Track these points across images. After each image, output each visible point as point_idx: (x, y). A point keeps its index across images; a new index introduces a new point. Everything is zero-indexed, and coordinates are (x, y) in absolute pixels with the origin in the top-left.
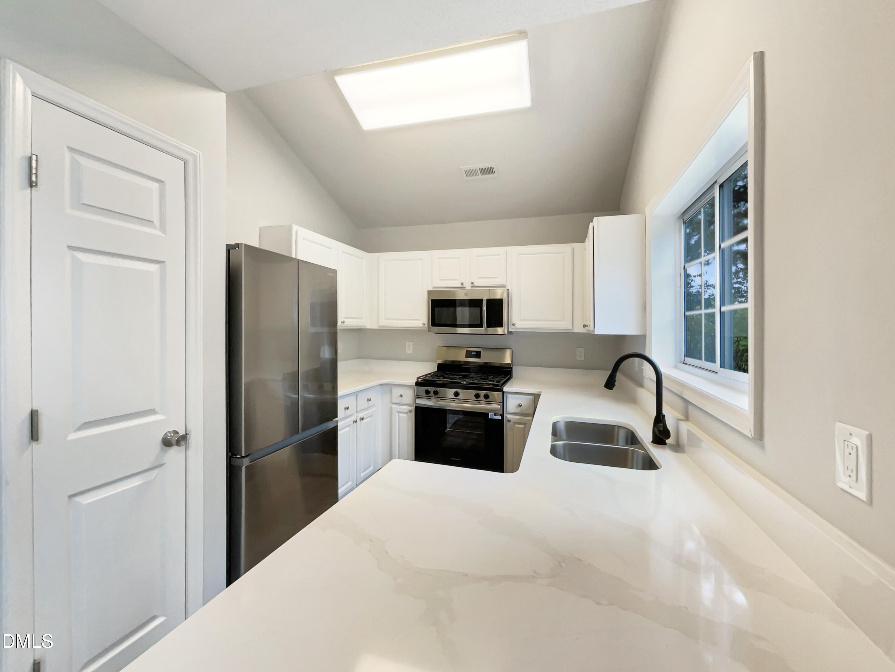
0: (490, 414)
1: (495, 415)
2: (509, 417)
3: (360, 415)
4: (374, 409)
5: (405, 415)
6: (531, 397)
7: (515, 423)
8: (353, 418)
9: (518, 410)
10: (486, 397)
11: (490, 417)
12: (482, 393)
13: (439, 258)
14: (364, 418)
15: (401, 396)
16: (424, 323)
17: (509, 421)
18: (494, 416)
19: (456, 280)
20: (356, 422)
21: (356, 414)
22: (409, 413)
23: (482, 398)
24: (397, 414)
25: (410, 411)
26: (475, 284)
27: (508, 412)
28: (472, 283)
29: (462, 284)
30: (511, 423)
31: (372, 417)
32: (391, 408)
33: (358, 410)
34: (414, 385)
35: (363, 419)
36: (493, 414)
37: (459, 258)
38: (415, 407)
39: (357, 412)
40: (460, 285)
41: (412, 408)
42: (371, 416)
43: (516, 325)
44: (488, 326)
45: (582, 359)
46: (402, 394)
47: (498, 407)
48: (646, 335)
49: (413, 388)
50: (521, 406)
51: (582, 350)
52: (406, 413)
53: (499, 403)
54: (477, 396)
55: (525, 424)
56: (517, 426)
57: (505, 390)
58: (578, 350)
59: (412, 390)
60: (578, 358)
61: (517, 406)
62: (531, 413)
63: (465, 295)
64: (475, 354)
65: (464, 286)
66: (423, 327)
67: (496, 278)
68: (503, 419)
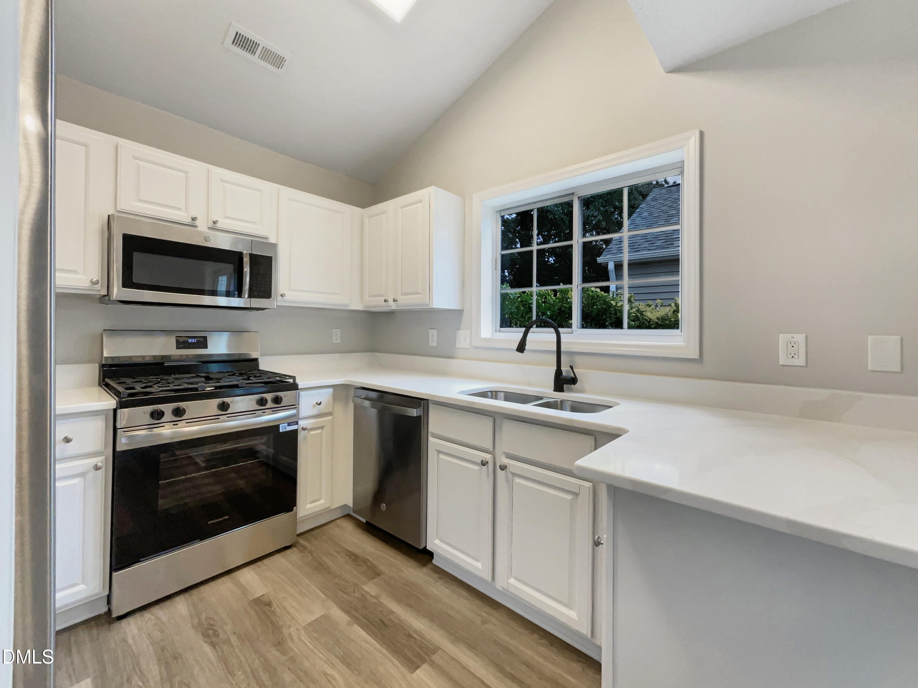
2: (302, 423)
6: (331, 390)
7: (310, 430)
9: (315, 412)
10: (277, 400)
11: (281, 431)
12: (270, 397)
13: (136, 158)
15: (67, 440)
16: (95, 280)
17: (304, 429)
18: (288, 427)
19: (179, 209)
22: (95, 473)
23: (270, 404)
25: (97, 468)
26: (219, 225)
27: (303, 418)
28: (214, 222)
29: (194, 218)
30: (306, 431)
34: (114, 406)
37: (185, 172)
38: (110, 455)
40: (188, 220)
41: (104, 459)
43: (286, 297)
44: (250, 296)
45: (339, 341)
46: (70, 437)
47: (293, 412)
48: (463, 310)
49: (103, 417)
50: (320, 404)
51: (338, 331)
52: (83, 475)
53: (293, 406)
54: (262, 402)
55: (322, 428)
56: (313, 432)
57: (299, 387)
58: (335, 331)
59: (103, 419)
60: (335, 341)
61: (314, 406)
62: (330, 410)
63: (205, 240)
64: (196, 341)
65: (196, 224)
66: (88, 287)
67: (255, 223)
68: (297, 428)
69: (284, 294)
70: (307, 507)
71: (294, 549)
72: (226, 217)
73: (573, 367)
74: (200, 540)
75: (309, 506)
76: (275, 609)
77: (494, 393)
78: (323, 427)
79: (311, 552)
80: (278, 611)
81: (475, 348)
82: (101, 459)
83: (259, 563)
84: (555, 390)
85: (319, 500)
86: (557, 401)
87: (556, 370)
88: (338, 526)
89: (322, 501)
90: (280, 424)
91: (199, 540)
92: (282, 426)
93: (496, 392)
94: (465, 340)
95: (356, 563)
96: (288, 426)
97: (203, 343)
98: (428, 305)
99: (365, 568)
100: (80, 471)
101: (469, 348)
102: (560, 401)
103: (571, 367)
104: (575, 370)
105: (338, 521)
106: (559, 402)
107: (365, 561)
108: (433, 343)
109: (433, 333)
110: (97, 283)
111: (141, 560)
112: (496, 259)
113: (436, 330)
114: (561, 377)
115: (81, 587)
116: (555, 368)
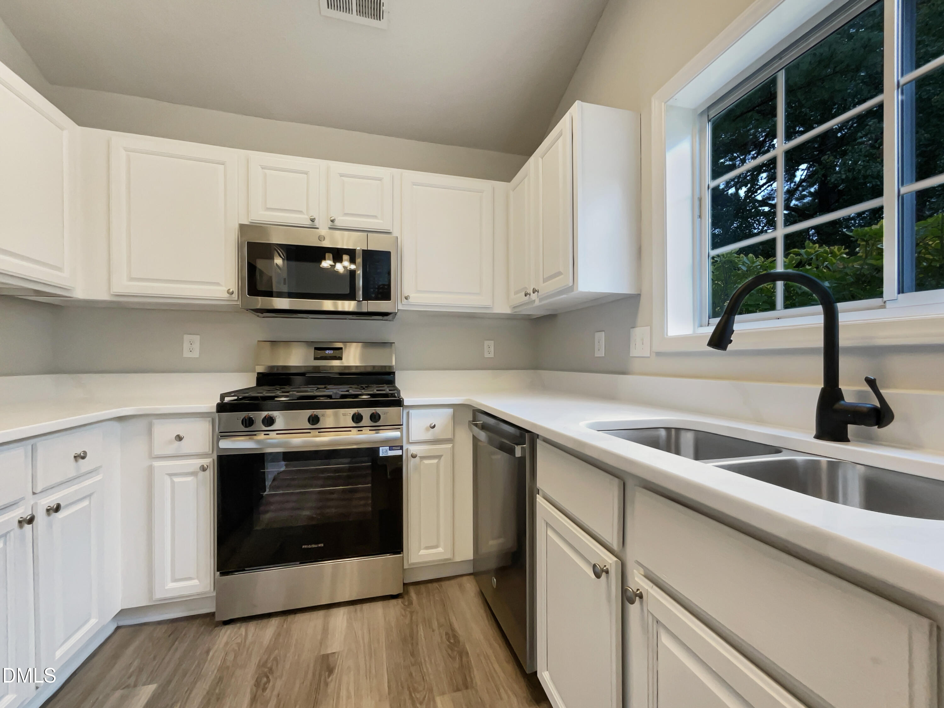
0: (380, 448)
1: (391, 448)
2: (413, 449)
3: (50, 500)
4: (98, 478)
5: (190, 479)
6: (450, 411)
7: (423, 458)
8: (22, 512)
9: (429, 435)
10: (375, 418)
11: (381, 455)
12: (366, 412)
13: (263, 168)
14: (62, 506)
15: (179, 438)
16: (231, 290)
17: (414, 456)
18: (389, 452)
19: (300, 212)
20: (31, 521)
21: (31, 500)
22: (201, 474)
23: (366, 421)
24: (168, 480)
25: (203, 469)
26: (338, 223)
27: (410, 441)
28: (332, 221)
29: (313, 220)
30: (417, 458)
31: (90, 498)
32: (151, 469)
33: (39, 490)
34: (215, 410)
35: (58, 508)
36: (388, 447)
37: (306, 173)
38: (215, 458)
39: (34, 493)
40: (308, 223)
41: (210, 461)
42: (90, 496)
43: (411, 300)
44: (367, 297)
45: (492, 355)
46: (182, 435)
47: (396, 434)
48: (639, 296)
49: (210, 419)
50: (434, 427)
51: (491, 343)
52: (194, 474)
53: (397, 426)
54: (357, 418)
55: (439, 457)
56: (426, 462)
57: (406, 403)
58: (487, 343)
59: (209, 422)
60: (487, 355)
61: (427, 430)
62: (450, 436)
63: (319, 239)
64: (332, 353)
65: (316, 225)
66: (227, 298)
67: (375, 217)
68: (401, 454)
69: (409, 296)
70: (420, 552)
71: (400, 601)
72: (346, 214)
73: (878, 383)
74: (300, 563)
75: (423, 552)
76: (332, 680)
77: (673, 432)
78: (441, 456)
79: (412, 613)
80: (332, 686)
81: (659, 354)
82: (209, 461)
83: (358, 607)
84: (818, 437)
85: (436, 547)
86: (818, 462)
87: (823, 392)
88: (461, 586)
89: (440, 550)
90: (379, 447)
91: (298, 563)
92: (382, 449)
93: (678, 430)
94: (643, 344)
95: (450, 652)
96: (390, 450)
97: (337, 354)
98: (571, 289)
99: (457, 665)
100: (191, 470)
101: (649, 356)
102: (829, 462)
103: (871, 383)
104: (882, 391)
105: (465, 579)
106: (824, 466)
107: (463, 653)
108: (600, 352)
109: (601, 337)
110: (232, 293)
111: (246, 569)
112: (700, 200)
113: (603, 333)
114: (837, 406)
115: (195, 582)
116: (821, 386)
